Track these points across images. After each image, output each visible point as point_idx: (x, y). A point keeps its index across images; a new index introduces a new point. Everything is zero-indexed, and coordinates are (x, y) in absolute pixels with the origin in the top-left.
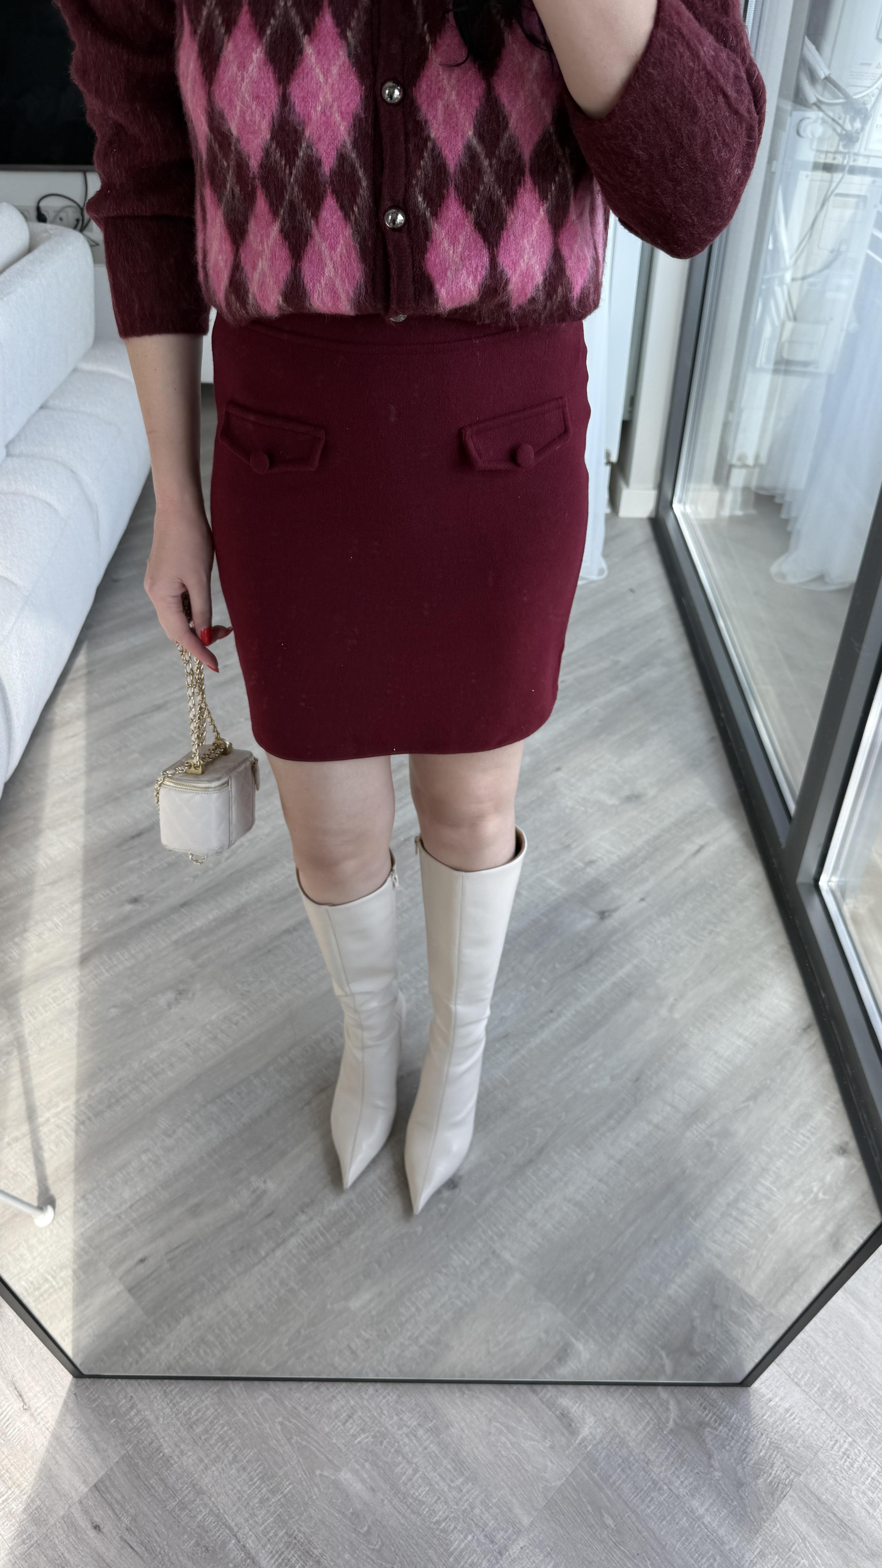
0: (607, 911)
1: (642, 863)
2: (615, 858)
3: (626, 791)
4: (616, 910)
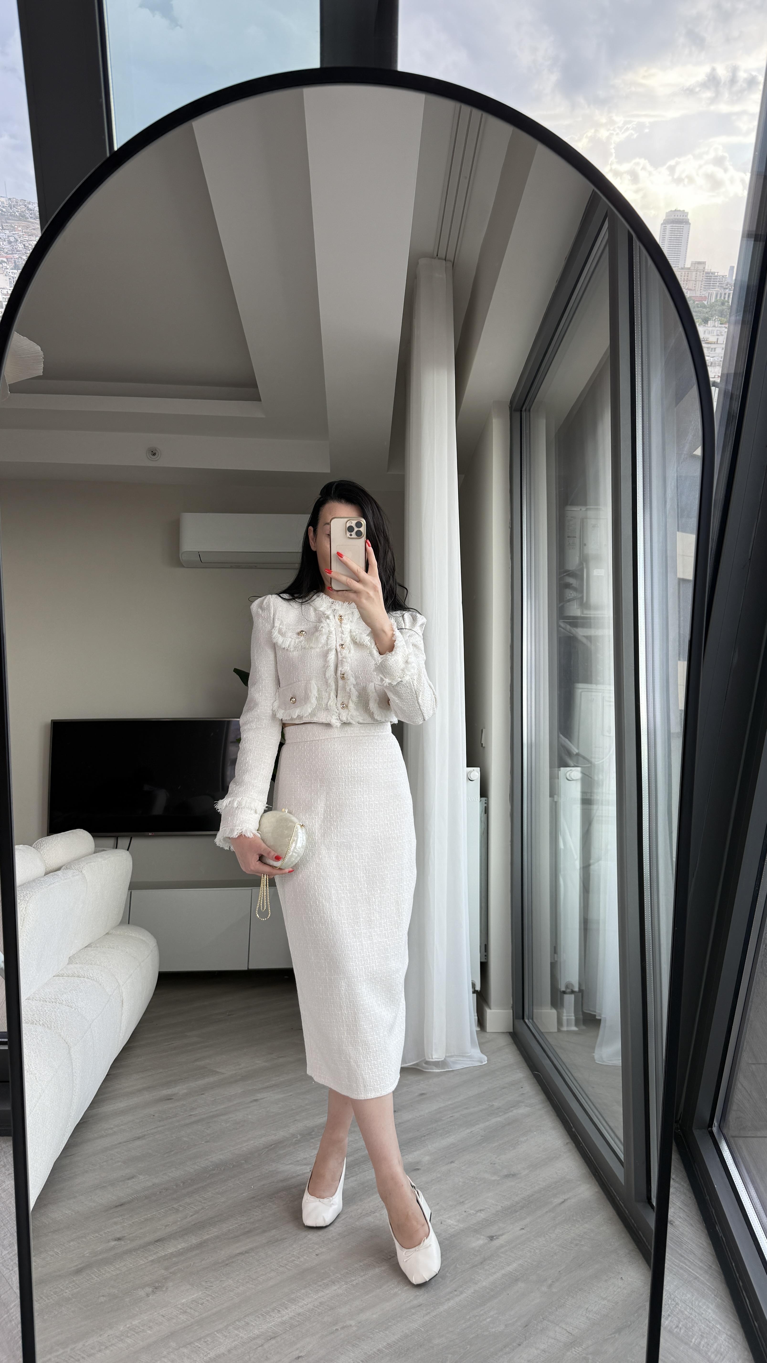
0: (496, 1236)
1: (521, 1209)
2: (499, 1208)
3: (505, 1172)
4: (502, 1235)
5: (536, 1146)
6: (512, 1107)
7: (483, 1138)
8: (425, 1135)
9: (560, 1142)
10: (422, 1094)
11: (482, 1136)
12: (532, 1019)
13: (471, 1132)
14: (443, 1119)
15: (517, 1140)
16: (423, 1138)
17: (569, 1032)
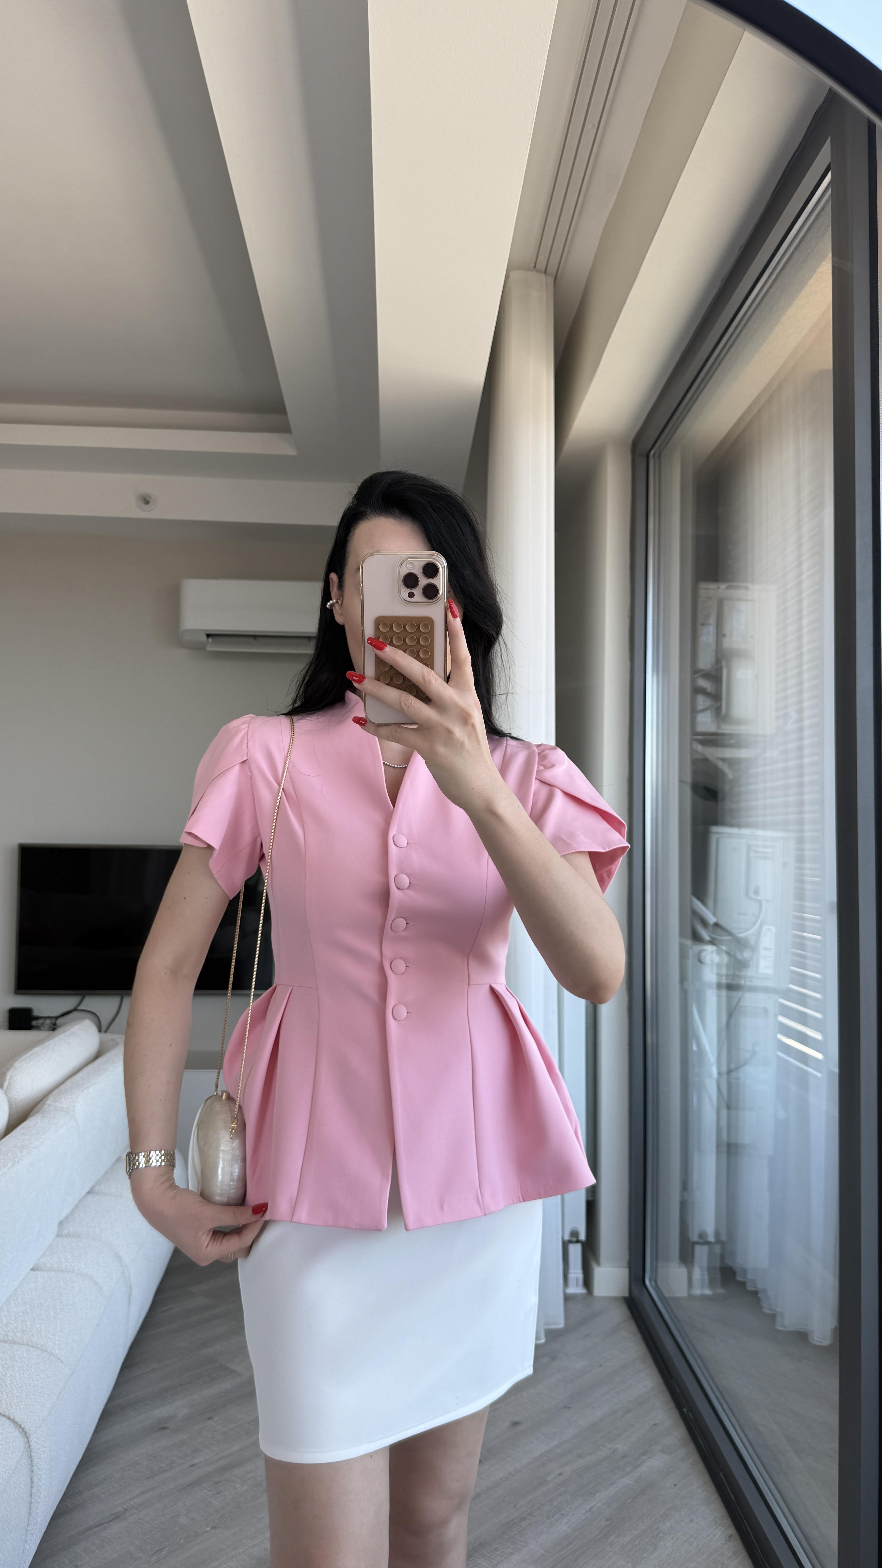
5: (685, 1541)
6: (643, 1454)
7: (608, 1522)
8: (525, 1515)
9: (719, 1535)
10: (515, 1424)
11: (607, 1520)
12: (656, 1282)
13: (591, 1508)
14: (549, 1479)
15: (658, 1528)
16: (523, 1524)
17: (703, 1297)
